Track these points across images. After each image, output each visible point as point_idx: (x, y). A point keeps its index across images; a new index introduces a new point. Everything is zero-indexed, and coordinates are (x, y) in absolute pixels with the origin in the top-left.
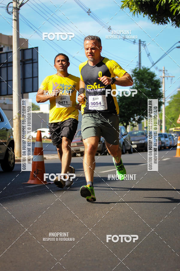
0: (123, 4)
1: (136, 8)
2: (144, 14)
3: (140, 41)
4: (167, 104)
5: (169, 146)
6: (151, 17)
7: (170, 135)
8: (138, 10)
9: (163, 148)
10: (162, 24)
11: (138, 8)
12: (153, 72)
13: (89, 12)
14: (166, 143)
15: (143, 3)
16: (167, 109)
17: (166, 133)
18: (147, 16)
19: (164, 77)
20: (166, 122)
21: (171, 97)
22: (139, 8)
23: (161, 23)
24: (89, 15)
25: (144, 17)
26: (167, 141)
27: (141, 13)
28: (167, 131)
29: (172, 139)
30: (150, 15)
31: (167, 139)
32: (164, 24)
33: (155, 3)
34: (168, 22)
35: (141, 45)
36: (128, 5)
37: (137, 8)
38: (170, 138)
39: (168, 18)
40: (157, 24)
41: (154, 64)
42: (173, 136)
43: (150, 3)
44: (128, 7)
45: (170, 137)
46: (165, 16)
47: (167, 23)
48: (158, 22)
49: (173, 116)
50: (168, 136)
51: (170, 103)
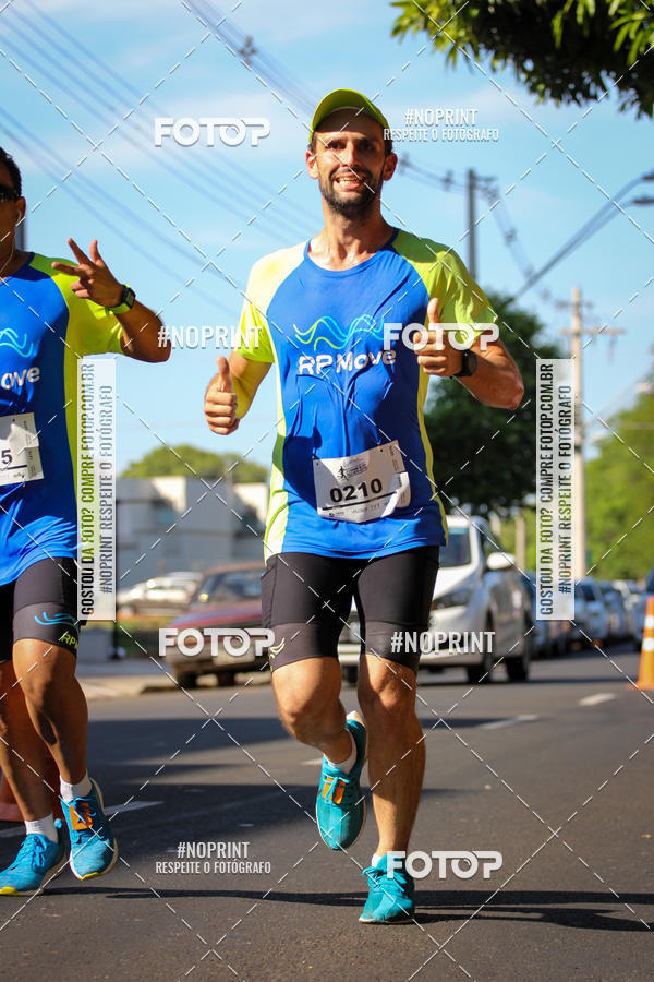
0: (401, 18)
1: (458, 30)
2: (496, 57)
3: (472, 176)
4: (592, 453)
5: (603, 634)
6: (525, 71)
7: (609, 590)
8: (470, 42)
9: (576, 647)
10: (575, 99)
11: (467, 34)
12: (530, 313)
13: (248, 51)
14: (594, 624)
15: (491, 10)
16: (592, 472)
17: (590, 581)
18: (508, 69)
19: (578, 335)
20: (589, 529)
21: (610, 422)
22: (474, 31)
23: (570, 97)
24: (249, 63)
25: (494, 70)
26: (596, 615)
27: (482, 52)
28: (592, 568)
29: (615, 606)
30: (520, 66)
31: (595, 607)
32: (583, 102)
33: (546, 8)
34: (601, 95)
35: (478, 194)
36: (422, 19)
37: (462, 33)
38: (607, 605)
39: (603, 74)
40: (551, 103)
41: (533, 278)
42: (619, 592)
43: (520, 9)
44: (426, 27)
45: (610, 597)
46: (587, 68)
47: (595, 97)
48: (557, 94)
49: (619, 503)
50: (597, 593)
51: (602, 445)
